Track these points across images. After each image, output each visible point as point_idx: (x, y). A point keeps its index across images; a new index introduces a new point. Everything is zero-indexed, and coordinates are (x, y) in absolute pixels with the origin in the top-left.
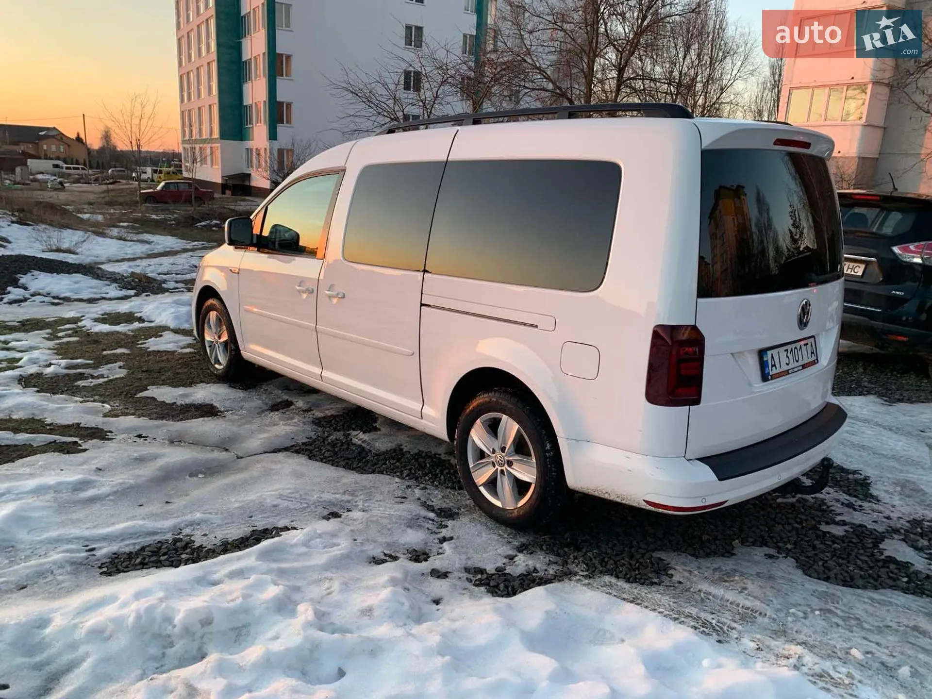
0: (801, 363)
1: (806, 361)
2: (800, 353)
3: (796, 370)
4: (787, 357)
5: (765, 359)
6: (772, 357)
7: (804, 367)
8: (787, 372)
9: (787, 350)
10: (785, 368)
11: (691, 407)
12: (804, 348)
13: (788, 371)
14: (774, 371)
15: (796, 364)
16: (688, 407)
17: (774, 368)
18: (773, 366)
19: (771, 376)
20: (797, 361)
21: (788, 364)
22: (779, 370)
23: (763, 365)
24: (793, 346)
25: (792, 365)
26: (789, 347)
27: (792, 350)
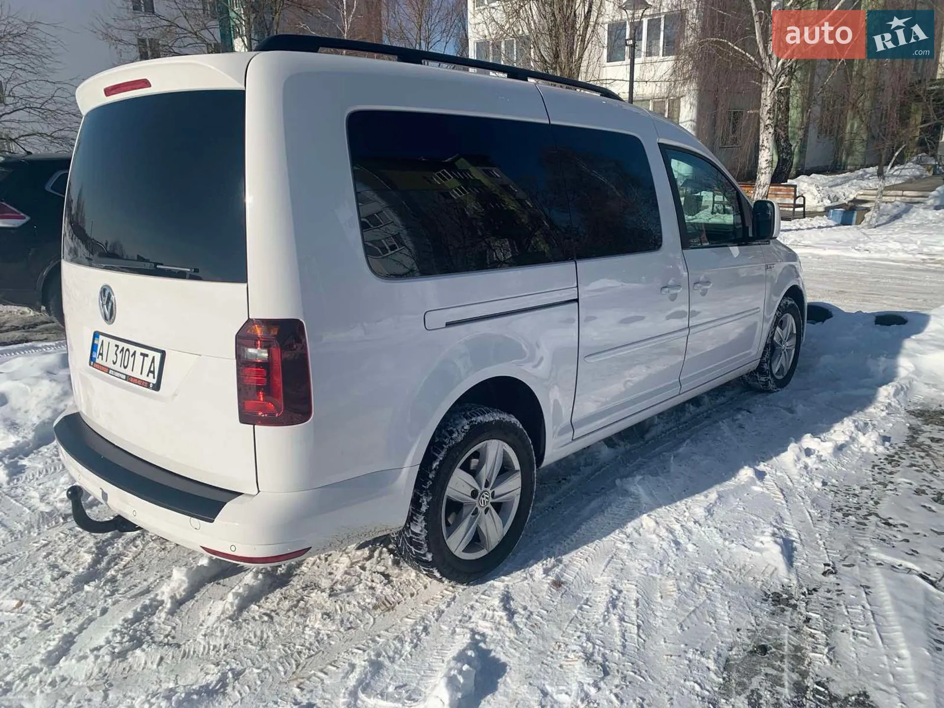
0: (128, 371)
1: (136, 374)
2: (131, 359)
3: (118, 375)
4: (116, 354)
5: (97, 343)
6: (102, 345)
7: (128, 378)
8: (107, 370)
9: (117, 346)
10: (110, 365)
12: (139, 358)
13: (112, 370)
14: (100, 361)
15: (122, 370)
17: (101, 357)
18: (100, 354)
19: (99, 365)
20: (125, 367)
21: (114, 363)
22: (103, 363)
23: (94, 348)
24: (126, 346)
25: (117, 367)
26: (122, 345)
27: (122, 350)
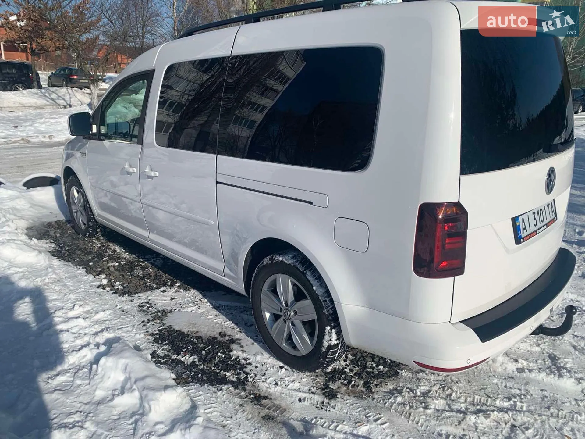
0: (545, 222)
1: (549, 220)
2: (544, 213)
3: (542, 229)
4: (535, 219)
5: (518, 224)
6: (523, 221)
7: (548, 225)
8: (535, 233)
9: (534, 213)
10: (533, 229)
11: (456, 277)
12: (547, 209)
13: (536, 231)
14: (525, 233)
15: (542, 224)
16: (453, 278)
17: (525, 231)
18: (524, 229)
19: (523, 239)
20: (542, 221)
21: (535, 225)
22: (529, 232)
23: (516, 229)
25: (539, 226)
27: (538, 213)
